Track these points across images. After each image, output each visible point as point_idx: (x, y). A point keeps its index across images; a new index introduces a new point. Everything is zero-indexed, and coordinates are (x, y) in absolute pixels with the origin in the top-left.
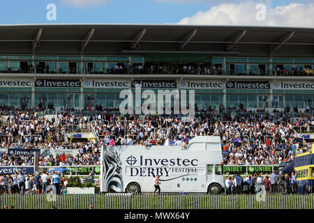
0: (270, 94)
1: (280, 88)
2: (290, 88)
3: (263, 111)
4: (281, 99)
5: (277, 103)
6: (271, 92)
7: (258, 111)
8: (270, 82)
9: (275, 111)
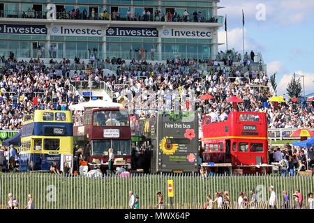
0: (47, 41)
1: (59, 34)
2: (71, 34)
3: (37, 62)
4: (60, 48)
5: (55, 53)
6: (48, 38)
7: (31, 62)
8: (47, 26)
9: (51, 62)
